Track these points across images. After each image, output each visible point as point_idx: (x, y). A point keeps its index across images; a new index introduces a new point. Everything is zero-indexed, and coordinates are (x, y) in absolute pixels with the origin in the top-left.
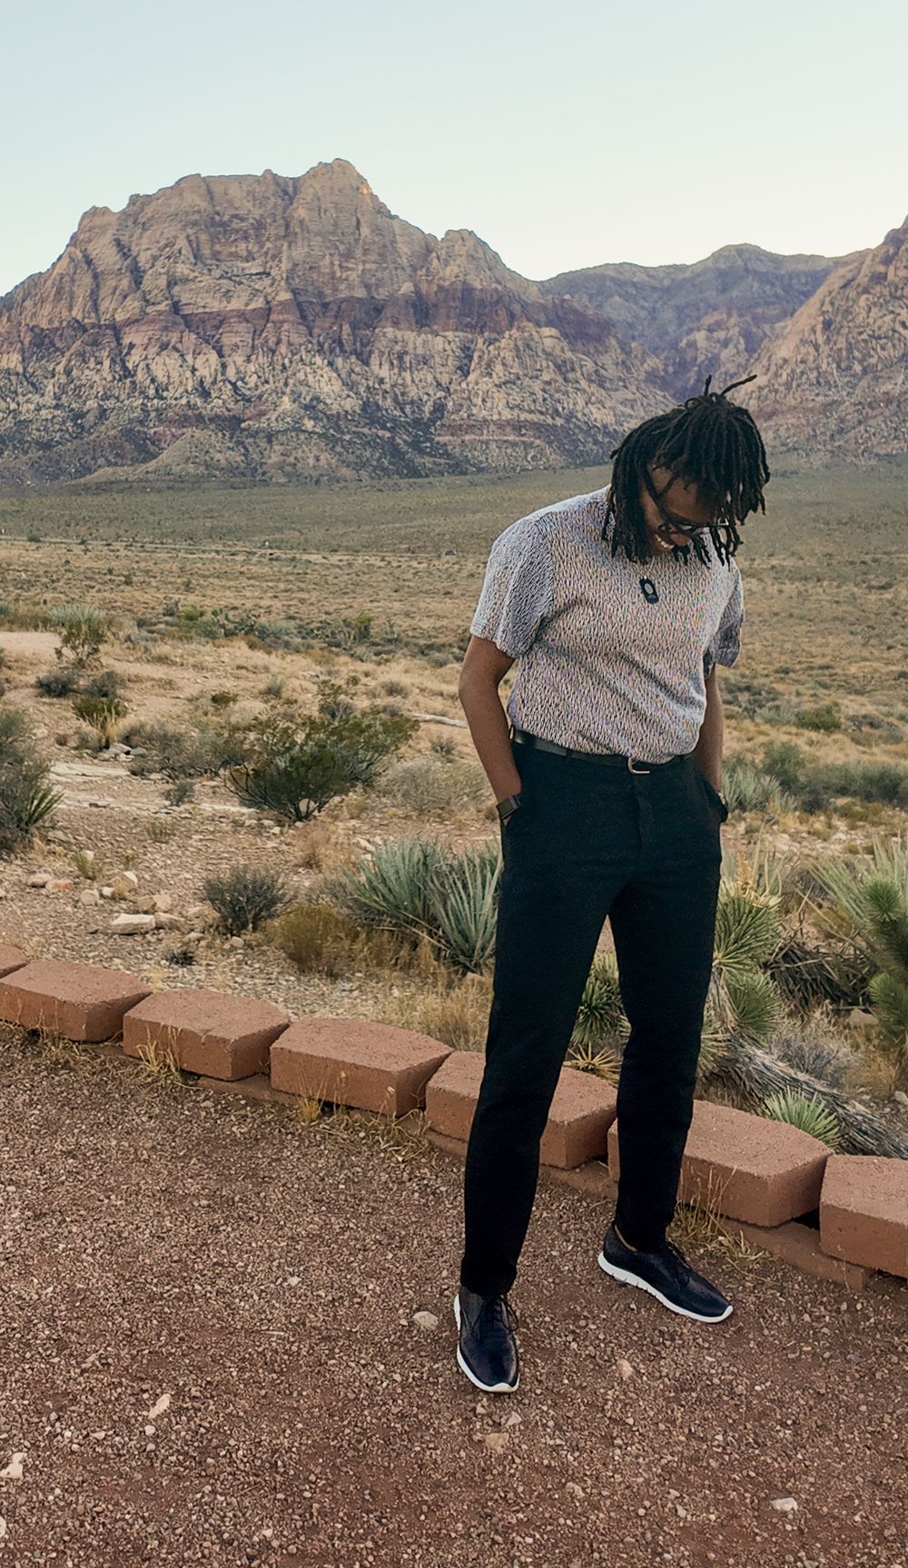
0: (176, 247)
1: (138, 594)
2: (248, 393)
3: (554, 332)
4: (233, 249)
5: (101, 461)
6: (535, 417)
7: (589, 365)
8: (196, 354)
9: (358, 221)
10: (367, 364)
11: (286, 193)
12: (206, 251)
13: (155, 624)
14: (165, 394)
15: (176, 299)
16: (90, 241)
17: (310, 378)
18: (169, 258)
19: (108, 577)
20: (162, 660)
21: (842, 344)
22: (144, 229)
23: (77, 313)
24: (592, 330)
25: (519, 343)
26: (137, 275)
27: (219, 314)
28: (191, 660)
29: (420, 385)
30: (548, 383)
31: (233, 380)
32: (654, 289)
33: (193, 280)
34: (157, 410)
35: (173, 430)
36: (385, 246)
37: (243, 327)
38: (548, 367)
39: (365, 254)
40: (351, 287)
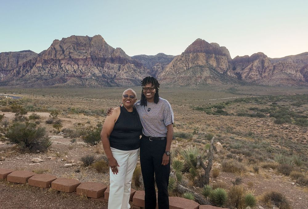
0: (71, 47)
1: (63, 105)
2: (83, 72)
3: (133, 65)
4: (81, 48)
5: (56, 83)
6: (130, 78)
7: (139, 70)
8: (74, 65)
9: (102, 45)
10: (103, 68)
11: (90, 39)
12: (76, 48)
13: (66, 111)
14: (68, 72)
15: (70, 56)
16: (55, 45)
17: (94, 70)
18: (69, 49)
19: (57, 102)
20: (69, 117)
21: (175, 69)
22: (65, 44)
23: (52, 57)
24: (139, 65)
25: (128, 66)
26: (63, 51)
27: (78, 59)
28: (74, 117)
29: (112, 72)
30: (132, 73)
31: (80, 70)
32: (149, 59)
33: (73, 53)
34: (67, 74)
35: (69, 78)
36: (106, 49)
37: (82, 61)
38: (132, 70)
39: (103, 50)
40: (101, 56)
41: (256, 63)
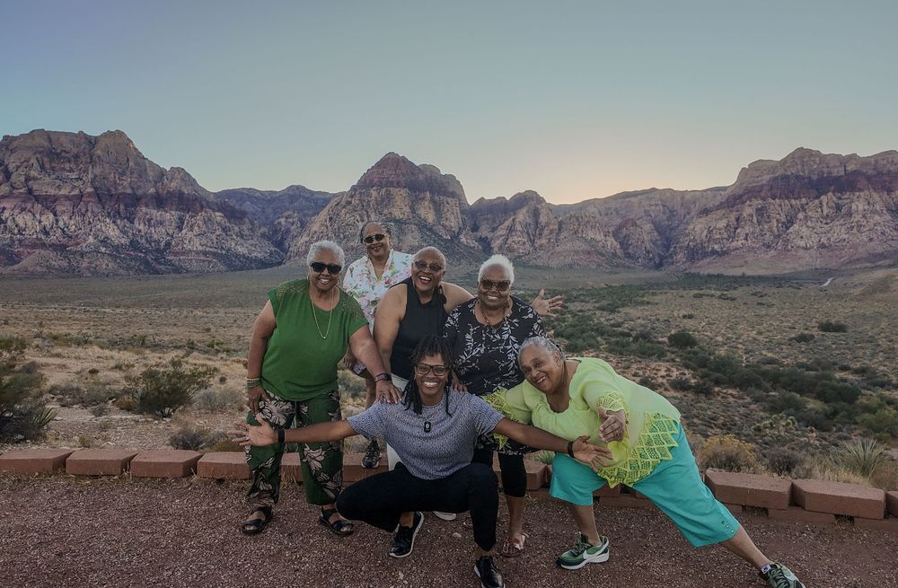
0: (31, 163)
2: (70, 234)
3: (220, 214)
4: (62, 166)
6: (213, 250)
8: (41, 214)
9: (128, 159)
10: (132, 223)
11: (91, 143)
12: (47, 166)
14: (24, 233)
15: (30, 187)
17: (103, 228)
18: (26, 167)
20: (58, 355)
21: (336, 226)
22: (12, 152)
24: (238, 215)
25: (206, 218)
26: (8, 175)
27: (54, 196)
28: (73, 355)
29: (159, 234)
30: (219, 236)
31: (62, 228)
32: (263, 199)
33: (40, 179)
34: (19, 240)
35: (29, 250)
36: (141, 171)
37: (68, 203)
38: (219, 229)
39: (131, 174)
40: (124, 188)
41: (522, 215)
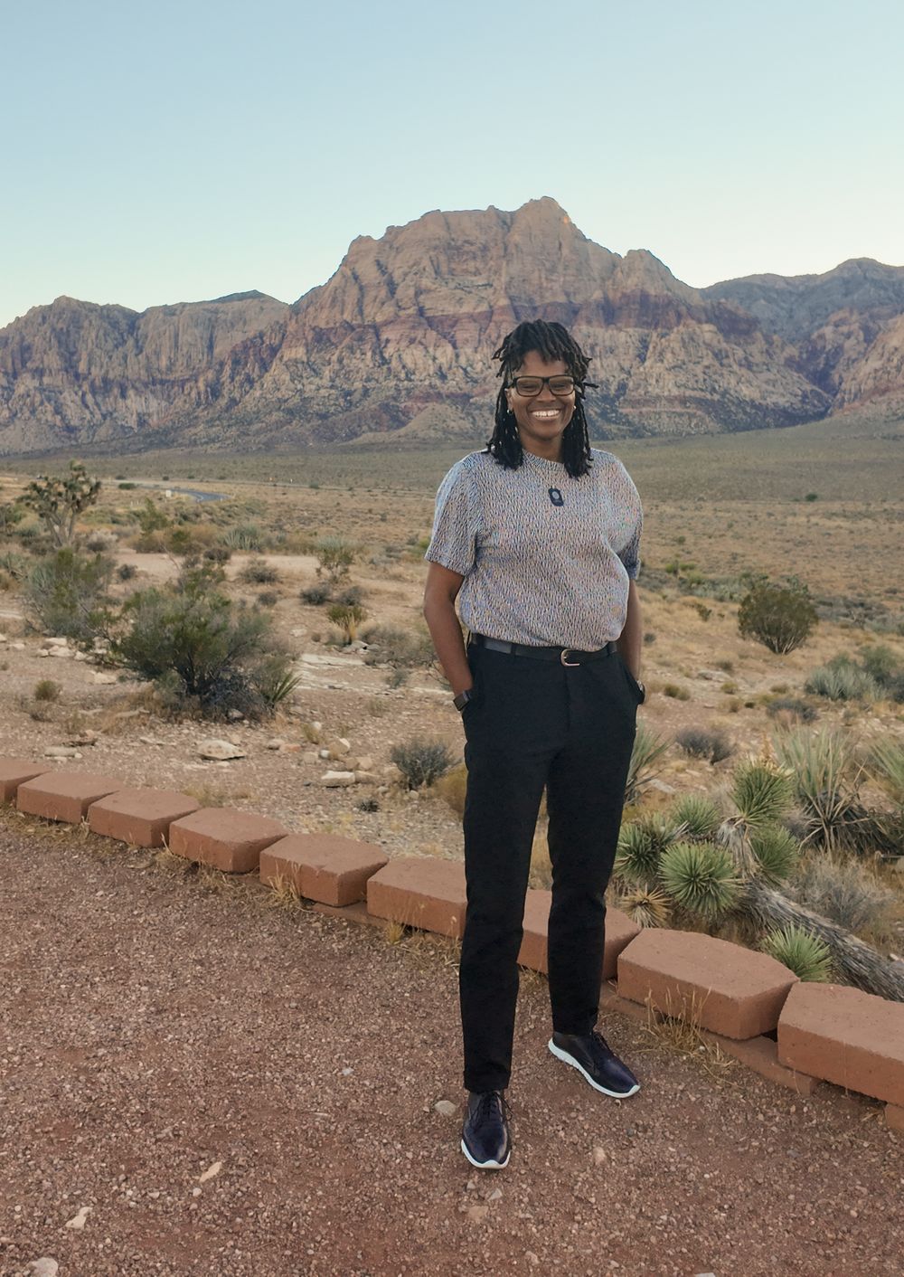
0: (422, 266)
1: (390, 528)
2: (475, 376)
3: (712, 327)
4: (465, 267)
5: (365, 428)
6: (698, 394)
7: (740, 353)
8: (436, 346)
9: (560, 245)
11: (505, 223)
12: (444, 269)
13: (400, 551)
14: (413, 377)
15: (421, 305)
16: (356, 262)
18: (416, 274)
19: (369, 515)
22: (398, 253)
23: (347, 317)
24: (744, 326)
25: (685, 336)
26: (392, 287)
27: (453, 316)
29: (608, 370)
30: (707, 367)
31: (464, 366)
32: (791, 293)
33: (434, 291)
34: (407, 389)
35: (419, 404)
36: (581, 263)
37: (471, 326)
38: (707, 355)
39: (565, 269)
40: (554, 294)
